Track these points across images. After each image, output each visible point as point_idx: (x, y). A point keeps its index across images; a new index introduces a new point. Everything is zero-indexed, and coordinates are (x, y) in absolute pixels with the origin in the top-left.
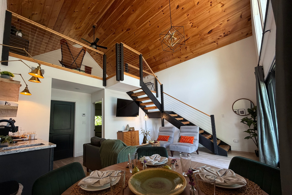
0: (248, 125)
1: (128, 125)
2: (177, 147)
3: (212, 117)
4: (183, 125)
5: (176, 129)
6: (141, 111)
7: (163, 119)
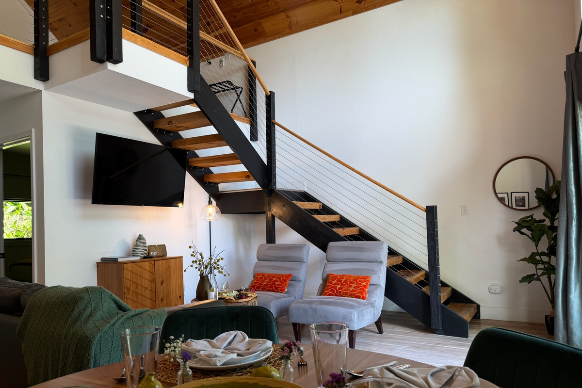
0: (534, 241)
1: (140, 236)
2: (315, 310)
3: (431, 212)
4: (339, 238)
5: (314, 251)
6: (191, 185)
7: (273, 217)
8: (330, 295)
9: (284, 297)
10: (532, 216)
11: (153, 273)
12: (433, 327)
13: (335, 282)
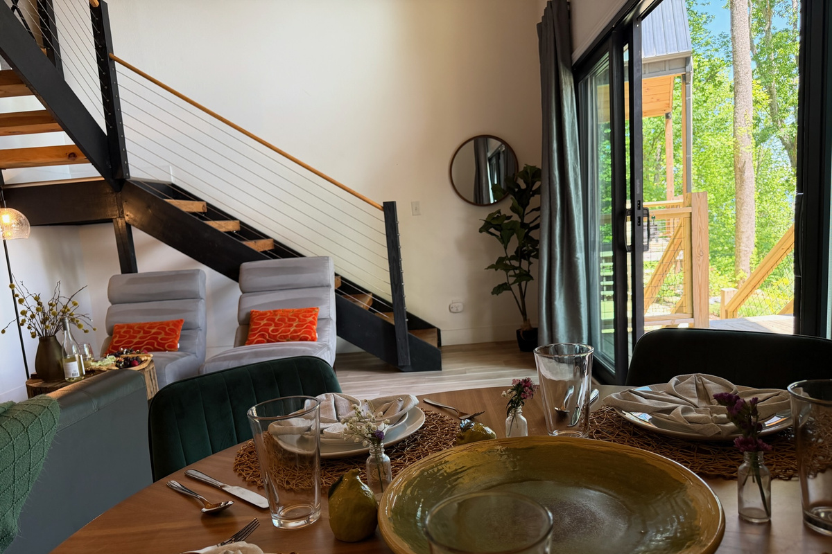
3: (389, 209)
8: (258, 342)
9: (182, 357)
10: (499, 212)
12: (400, 364)
13: (265, 322)
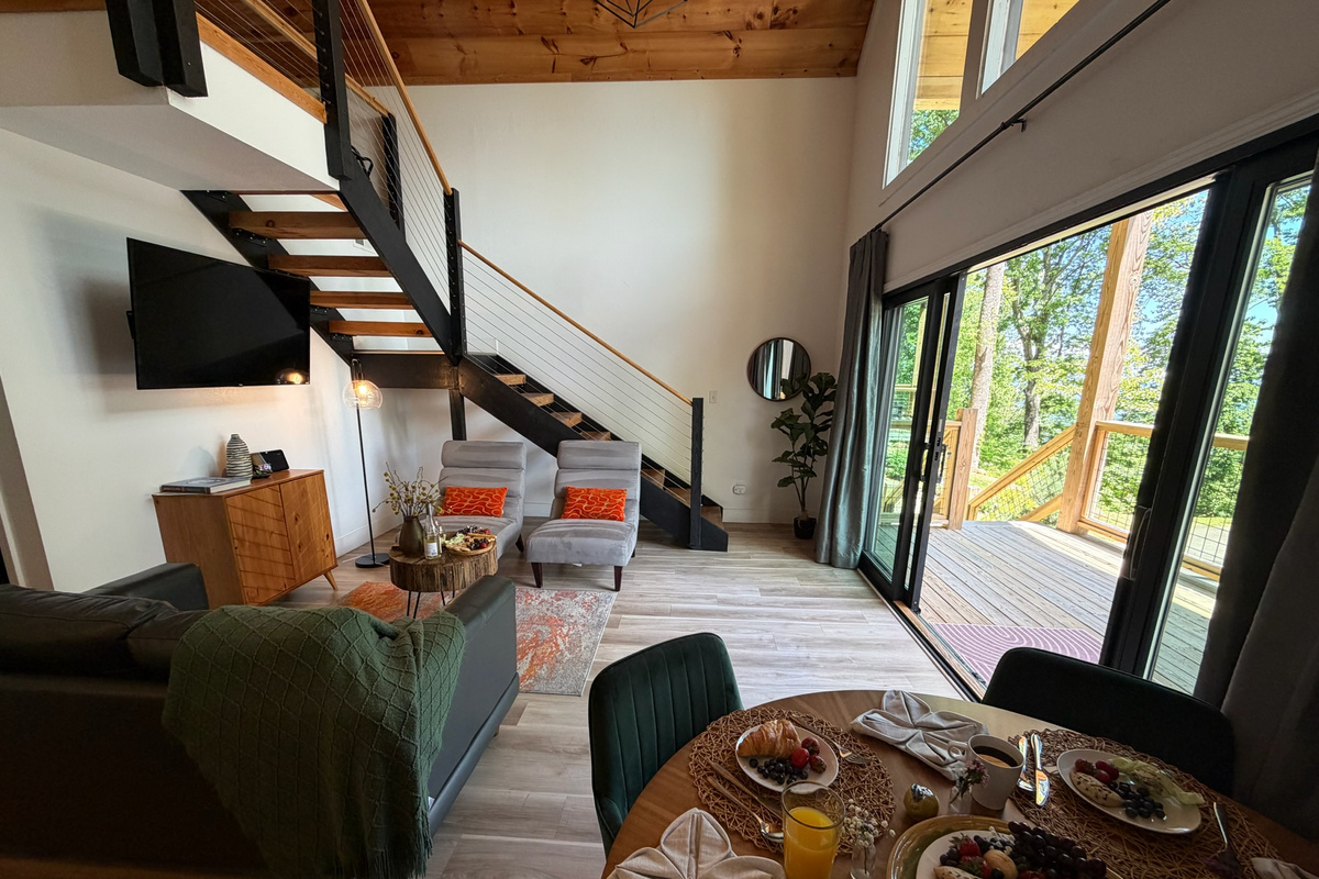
0: (792, 439)
1: (235, 439)
3: (697, 405)
7: (462, 398)
11: (280, 505)
13: (579, 498)
